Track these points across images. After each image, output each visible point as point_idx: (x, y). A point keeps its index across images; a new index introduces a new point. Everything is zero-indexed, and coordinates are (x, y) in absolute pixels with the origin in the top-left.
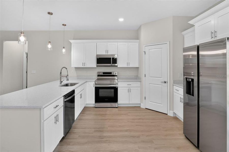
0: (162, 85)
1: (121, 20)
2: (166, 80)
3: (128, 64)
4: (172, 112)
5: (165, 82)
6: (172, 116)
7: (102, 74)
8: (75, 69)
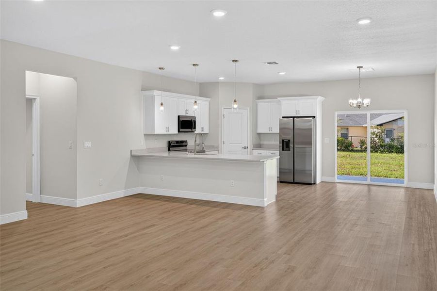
3: (202, 129)
5: (245, 148)
7: (176, 144)
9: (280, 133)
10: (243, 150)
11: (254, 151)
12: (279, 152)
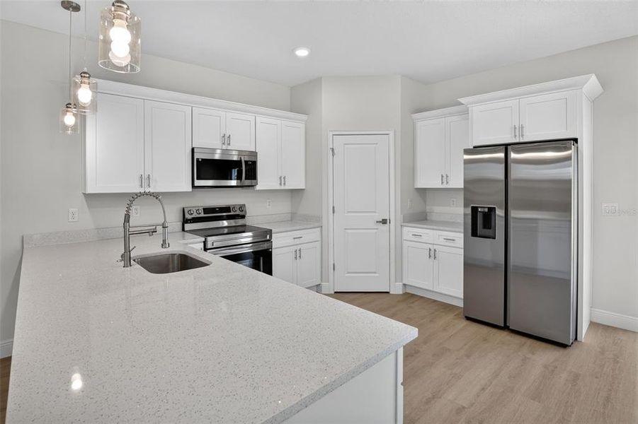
0: (377, 229)
1: (302, 53)
2: (386, 217)
3: (282, 180)
4: (400, 285)
5: (384, 222)
6: (401, 293)
7: (202, 215)
8: (86, 201)
9: (465, 189)
10: (382, 226)
11: (405, 229)
12: (462, 235)
